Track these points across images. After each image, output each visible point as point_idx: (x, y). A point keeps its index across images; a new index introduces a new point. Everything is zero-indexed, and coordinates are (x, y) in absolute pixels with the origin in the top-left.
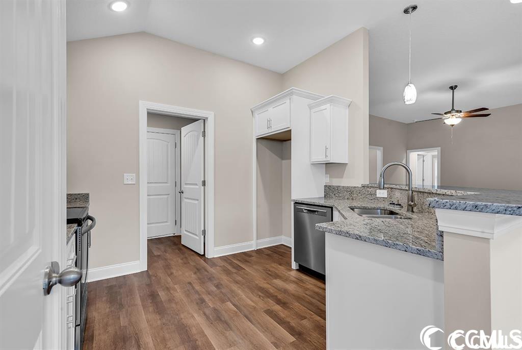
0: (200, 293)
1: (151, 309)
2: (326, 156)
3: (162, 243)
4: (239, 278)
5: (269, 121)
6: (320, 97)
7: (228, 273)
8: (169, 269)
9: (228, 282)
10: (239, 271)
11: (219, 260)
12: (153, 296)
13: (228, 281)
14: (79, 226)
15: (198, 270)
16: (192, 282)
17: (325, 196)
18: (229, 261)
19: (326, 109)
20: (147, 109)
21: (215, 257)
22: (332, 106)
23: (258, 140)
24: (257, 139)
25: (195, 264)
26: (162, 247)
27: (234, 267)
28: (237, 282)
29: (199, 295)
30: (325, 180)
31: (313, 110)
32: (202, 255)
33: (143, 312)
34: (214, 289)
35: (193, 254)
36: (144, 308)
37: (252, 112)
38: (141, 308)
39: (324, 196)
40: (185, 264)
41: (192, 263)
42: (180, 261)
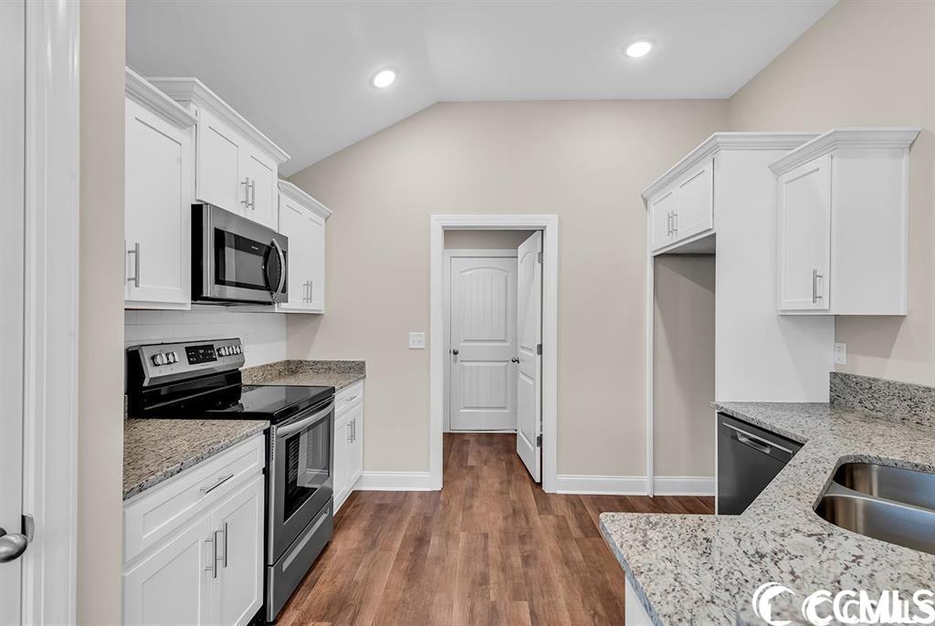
0: (490, 562)
1: (405, 564)
2: (815, 297)
3: (490, 444)
4: (577, 555)
5: (671, 217)
6: (806, 139)
7: (562, 533)
8: (473, 496)
9: (549, 556)
10: (587, 536)
11: (563, 502)
12: (421, 541)
13: (552, 553)
14: (272, 423)
15: (516, 513)
16: (490, 535)
17: (832, 402)
18: (579, 509)
19: (818, 169)
20: (443, 227)
21: (558, 492)
22: (835, 159)
23: (657, 259)
24: (655, 257)
25: (516, 499)
26: (485, 451)
27: (582, 527)
28: (567, 562)
29: (487, 565)
30: (833, 357)
31: (785, 177)
32: (538, 484)
33: (392, 566)
34: (516, 561)
35: (524, 477)
36: (396, 560)
37: (645, 201)
38: (394, 555)
39: (829, 401)
40: (501, 493)
41: (513, 496)
42: (497, 486)
